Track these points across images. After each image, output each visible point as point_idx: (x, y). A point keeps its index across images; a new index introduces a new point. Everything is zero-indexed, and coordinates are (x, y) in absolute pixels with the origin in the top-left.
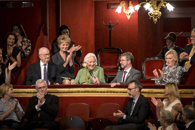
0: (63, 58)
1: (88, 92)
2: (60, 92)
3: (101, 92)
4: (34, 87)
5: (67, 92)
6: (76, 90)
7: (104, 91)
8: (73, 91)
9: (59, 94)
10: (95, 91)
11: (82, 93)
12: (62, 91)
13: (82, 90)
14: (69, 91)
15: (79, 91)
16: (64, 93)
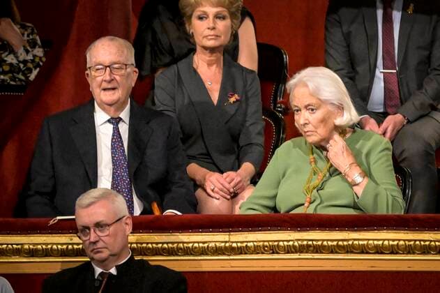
0: (208, 84)
1: (318, 249)
2: (188, 252)
3: (379, 250)
4: (70, 228)
5: (218, 251)
6: (260, 241)
7: (396, 243)
8: (249, 244)
9: (182, 258)
10: (350, 243)
11: (288, 253)
12: (196, 245)
13: (288, 241)
14: (227, 245)
15: (276, 243)
16: (207, 254)
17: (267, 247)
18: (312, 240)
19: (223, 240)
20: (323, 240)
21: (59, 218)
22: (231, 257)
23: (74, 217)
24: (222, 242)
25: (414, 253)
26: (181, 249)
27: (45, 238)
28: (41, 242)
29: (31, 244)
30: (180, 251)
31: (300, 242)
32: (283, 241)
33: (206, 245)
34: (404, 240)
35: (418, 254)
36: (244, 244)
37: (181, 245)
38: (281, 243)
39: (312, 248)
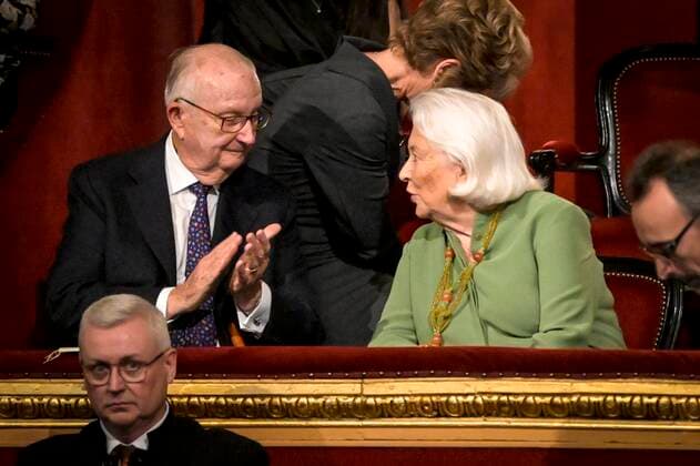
1: (519, 410)
2: (288, 412)
3: (625, 413)
4: (70, 368)
5: (341, 411)
6: (415, 395)
7: (654, 400)
8: (396, 400)
9: (278, 423)
10: (575, 399)
11: (465, 415)
12: (303, 400)
13: (466, 395)
14: (358, 400)
15: (444, 399)
16: (322, 417)
17: (427, 404)
18: (508, 394)
19: (352, 392)
20: (527, 395)
21: (62, 350)
22: (365, 423)
23: (77, 349)
24: (349, 396)
25: (686, 419)
26: (277, 406)
27: (38, 386)
28: (30, 392)
29: (13, 396)
30: (276, 411)
31: (485, 398)
32: (457, 395)
33: (320, 401)
34: (669, 396)
35: (694, 420)
36: (388, 400)
37: (277, 400)
38: (453, 399)
39: (506, 409)
